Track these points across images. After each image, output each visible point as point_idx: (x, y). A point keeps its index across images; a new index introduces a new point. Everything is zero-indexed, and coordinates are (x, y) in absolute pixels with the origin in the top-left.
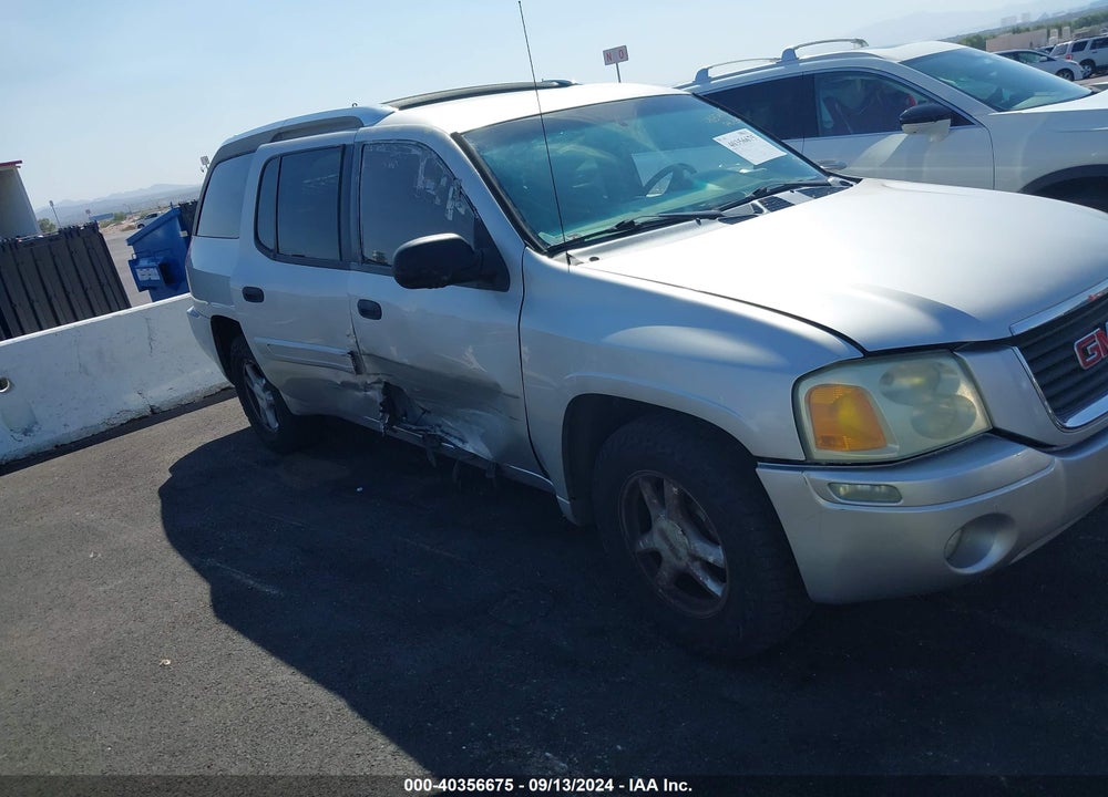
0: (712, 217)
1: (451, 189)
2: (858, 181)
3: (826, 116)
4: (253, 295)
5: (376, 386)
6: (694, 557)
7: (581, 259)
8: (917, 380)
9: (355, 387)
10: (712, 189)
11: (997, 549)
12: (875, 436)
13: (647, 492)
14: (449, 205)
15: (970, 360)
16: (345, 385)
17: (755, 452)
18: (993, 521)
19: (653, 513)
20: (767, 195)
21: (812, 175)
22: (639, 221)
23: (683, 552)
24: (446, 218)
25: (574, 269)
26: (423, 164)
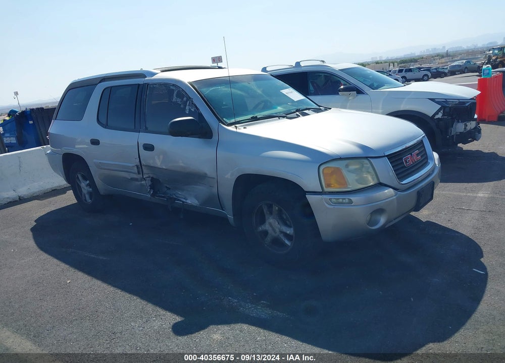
0: (284, 117)
1: (188, 102)
2: (330, 109)
3: (311, 88)
4: (95, 142)
5: (148, 179)
6: (282, 232)
7: (240, 128)
8: (357, 167)
9: (136, 180)
10: (279, 109)
11: (382, 220)
12: (344, 182)
13: (265, 210)
14: (187, 108)
15: (372, 160)
16: (132, 179)
17: (306, 190)
18: (380, 211)
19: (267, 217)
20: (300, 111)
21: (315, 106)
22: (258, 117)
23: (277, 230)
24: (185, 112)
25: (238, 131)
26: (176, 92)
